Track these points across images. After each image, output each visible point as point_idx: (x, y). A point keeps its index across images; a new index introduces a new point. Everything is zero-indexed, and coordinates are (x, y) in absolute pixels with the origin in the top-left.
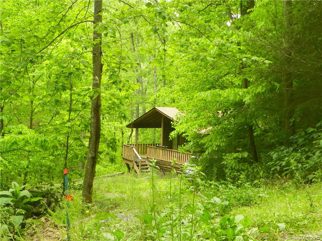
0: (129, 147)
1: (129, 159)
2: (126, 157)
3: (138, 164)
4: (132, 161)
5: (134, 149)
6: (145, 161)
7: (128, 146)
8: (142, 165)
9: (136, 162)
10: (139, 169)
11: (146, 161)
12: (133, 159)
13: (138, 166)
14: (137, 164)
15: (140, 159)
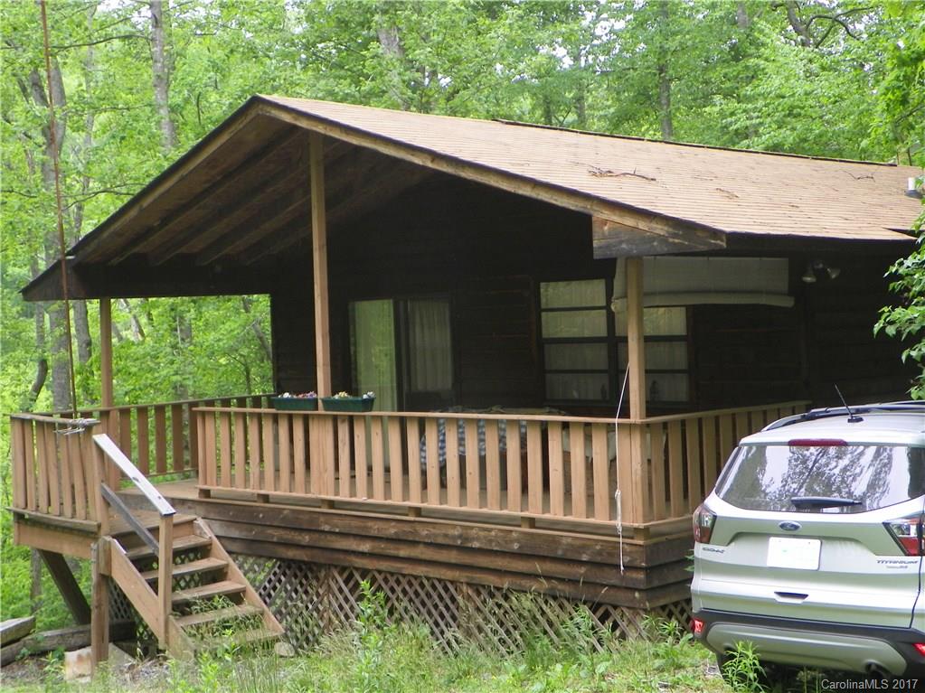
0: (64, 426)
1: (66, 518)
2: (43, 504)
3: (147, 551)
4: (89, 534)
5: (103, 440)
6: (191, 522)
7: (52, 425)
8: (181, 555)
9: (128, 539)
10: (154, 584)
11: (200, 522)
12: (97, 515)
13: (144, 564)
14: (137, 552)
15: (166, 508)
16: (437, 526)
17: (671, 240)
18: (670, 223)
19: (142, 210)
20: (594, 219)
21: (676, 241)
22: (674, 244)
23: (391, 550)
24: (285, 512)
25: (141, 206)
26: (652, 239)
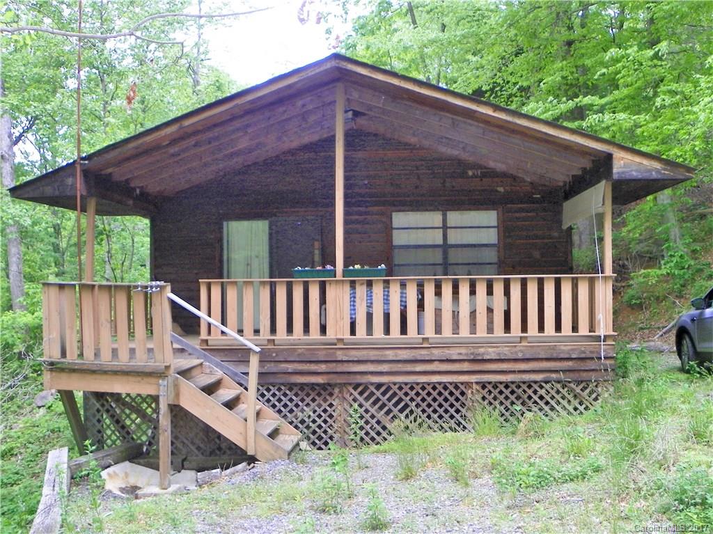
1: (121, 364)
4: (151, 374)
12: (166, 358)
16: (451, 349)
17: (663, 172)
18: (663, 162)
19: (181, 128)
20: (614, 156)
21: (666, 172)
22: (664, 174)
23: (409, 368)
24: (300, 351)
25: (181, 124)
26: (650, 171)
